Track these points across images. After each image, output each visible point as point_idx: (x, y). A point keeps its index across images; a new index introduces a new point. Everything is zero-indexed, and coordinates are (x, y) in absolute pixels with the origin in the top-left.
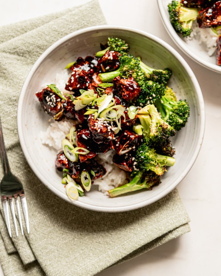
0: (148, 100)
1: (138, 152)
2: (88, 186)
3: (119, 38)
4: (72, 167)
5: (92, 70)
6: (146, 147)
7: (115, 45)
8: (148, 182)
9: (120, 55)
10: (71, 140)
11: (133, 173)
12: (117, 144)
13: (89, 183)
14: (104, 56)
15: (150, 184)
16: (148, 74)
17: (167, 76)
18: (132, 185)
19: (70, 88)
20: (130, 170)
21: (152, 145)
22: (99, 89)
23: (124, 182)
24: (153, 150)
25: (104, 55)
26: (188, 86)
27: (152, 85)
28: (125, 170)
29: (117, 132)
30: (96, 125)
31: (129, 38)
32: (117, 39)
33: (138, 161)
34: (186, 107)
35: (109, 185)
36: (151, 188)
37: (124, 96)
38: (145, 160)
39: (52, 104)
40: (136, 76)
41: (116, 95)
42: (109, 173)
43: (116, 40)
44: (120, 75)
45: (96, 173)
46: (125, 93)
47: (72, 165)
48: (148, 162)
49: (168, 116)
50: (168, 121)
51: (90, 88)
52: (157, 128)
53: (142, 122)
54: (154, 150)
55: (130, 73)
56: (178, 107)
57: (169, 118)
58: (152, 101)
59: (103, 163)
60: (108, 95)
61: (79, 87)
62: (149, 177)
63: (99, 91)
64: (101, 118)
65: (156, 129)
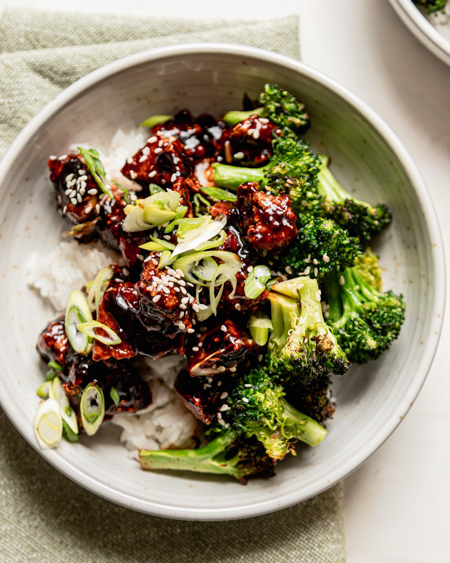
0: (308, 265)
1: (242, 383)
2: (93, 423)
3: (293, 92)
4: (70, 364)
5: (200, 148)
6: (263, 376)
7: (277, 108)
8: (242, 464)
9: (279, 135)
10: (90, 298)
11: (211, 430)
12: (197, 345)
13: (97, 417)
14: (240, 125)
15: (246, 470)
16: (333, 203)
17: (376, 223)
18: (201, 457)
19: (132, 172)
20: (207, 422)
21: (281, 377)
22: (198, 199)
23: (186, 442)
24: (279, 389)
25: (242, 122)
26: (418, 264)
27: (331, 233)
28: (196, 415)
29: (202, 318)
30: (155, 284)
31: (317, 102)
32: (285, 93)
33: (234, 406)
34: (395, 314)
35: (148, 437)
36: (244, 480)
37: (253, 234)
38: (250, 408)
39: (76, 197)
40: (299, 196)
41: (234, 226)
42: (160, 408)
43: (283, 97)
44: (261, 182)
45: (122, 398)
46: (255, 228)
47: (72, 358)
48: (256, 416)
49: (343, 321)
50: (341, 332)
51: (176, 187)
52: (306, 341)
53: (275, 313)
54: (283, 391)
55: (287, 185)
56: (378, 306)
57: (346, 326)
58: (316, 271)
59: (151, 380)
60: (213, 218)
61: (155, 176)
62: (249, 453)
63: (198, 204)
64: (175, 270)
65: (302, 342)
